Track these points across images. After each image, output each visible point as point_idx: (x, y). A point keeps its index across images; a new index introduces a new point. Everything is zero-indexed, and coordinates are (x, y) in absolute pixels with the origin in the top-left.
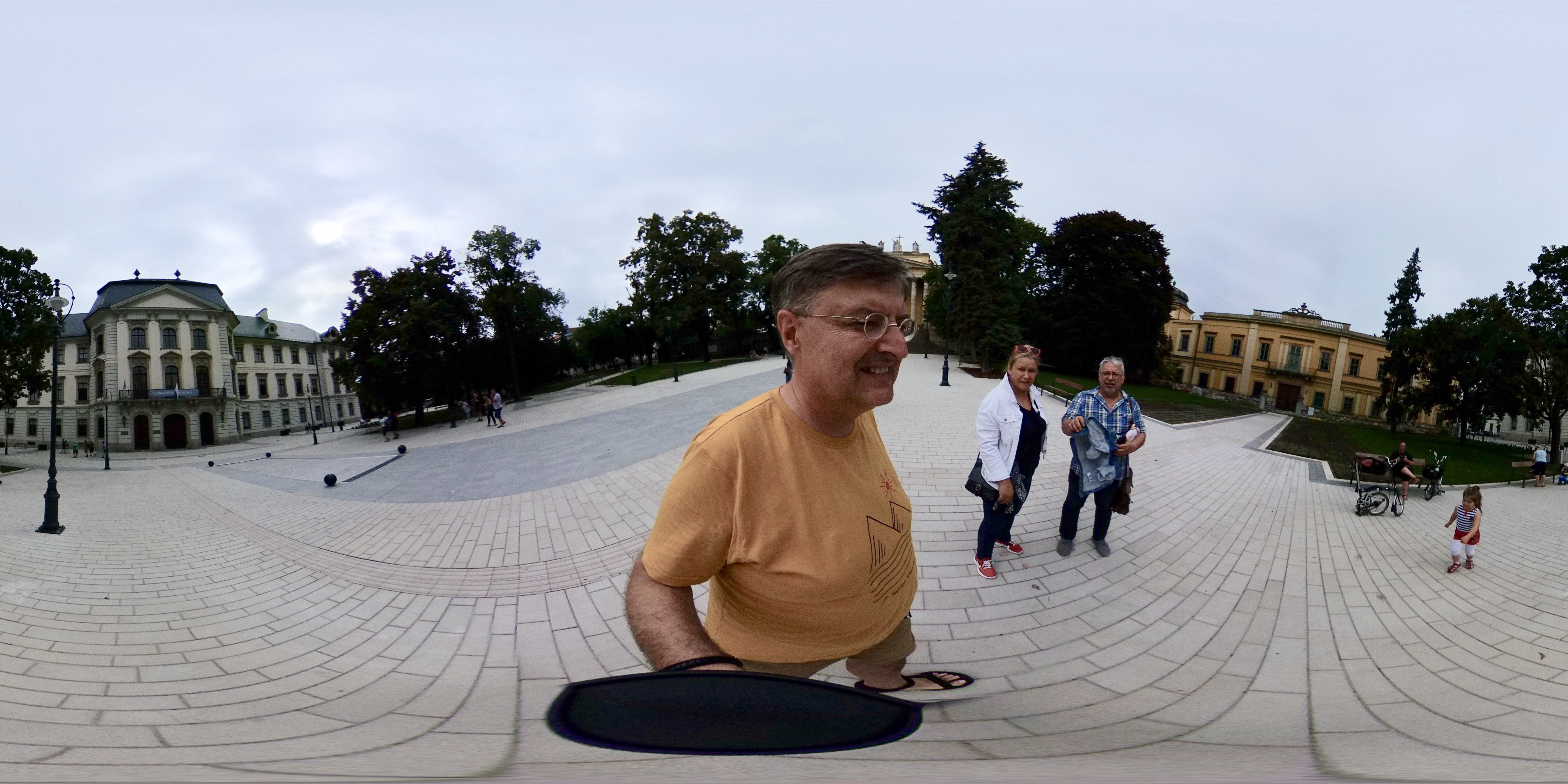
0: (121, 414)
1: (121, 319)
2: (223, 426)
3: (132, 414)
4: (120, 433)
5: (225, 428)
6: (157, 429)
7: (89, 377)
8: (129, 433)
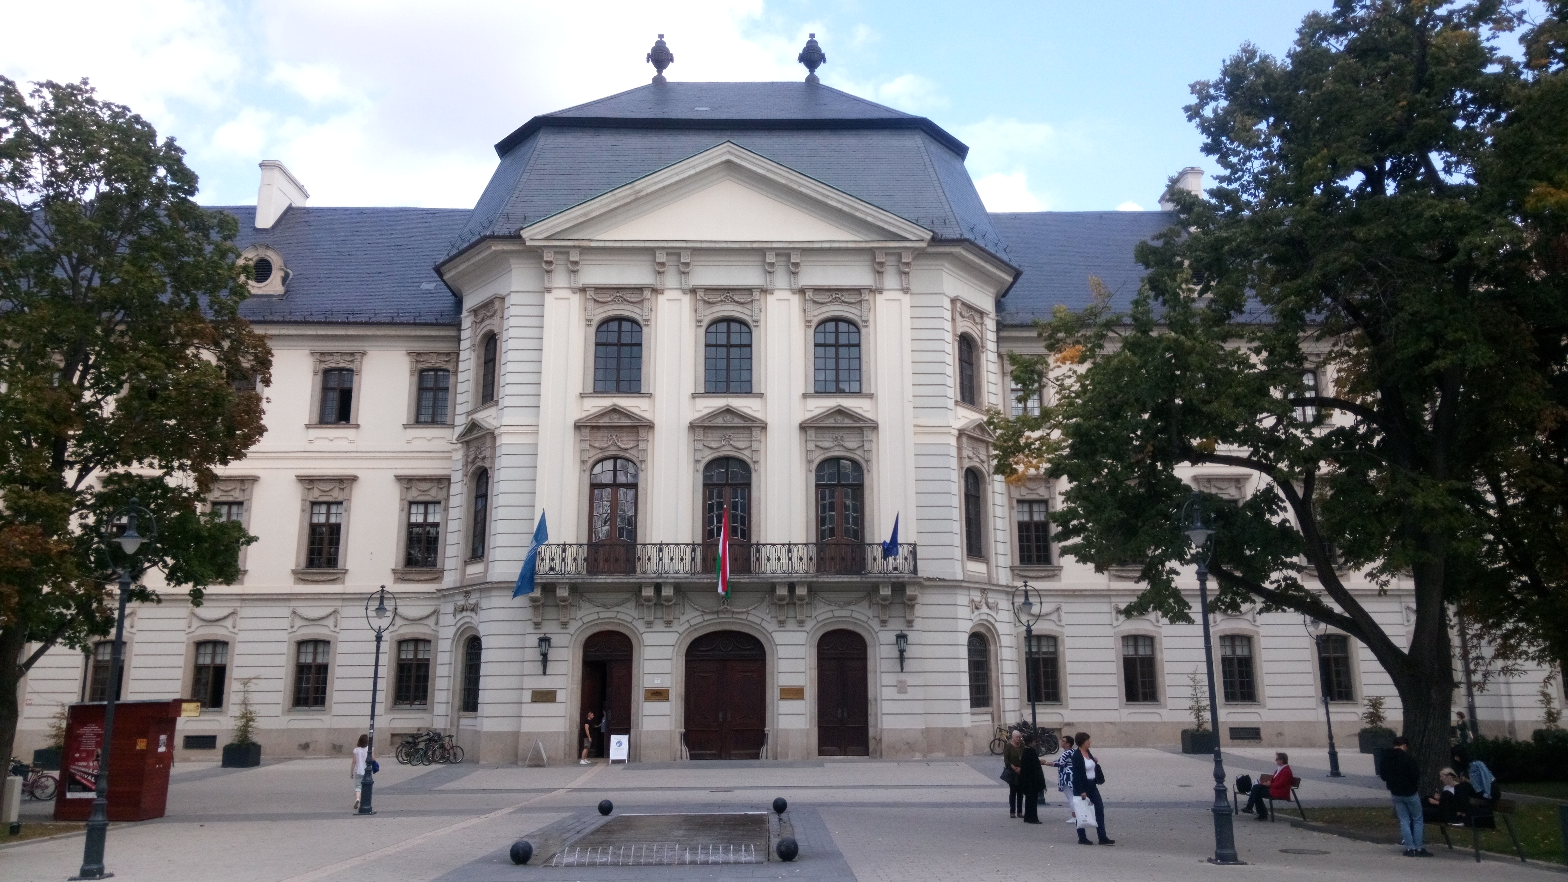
0: (537, 625)
1: (560, 279)
2: (902, 687)
3: (574, 626)
4: (527, 696)
5: (911, 693)
6: (657, 682)
7: (443, 481)
8: (561, 696)
